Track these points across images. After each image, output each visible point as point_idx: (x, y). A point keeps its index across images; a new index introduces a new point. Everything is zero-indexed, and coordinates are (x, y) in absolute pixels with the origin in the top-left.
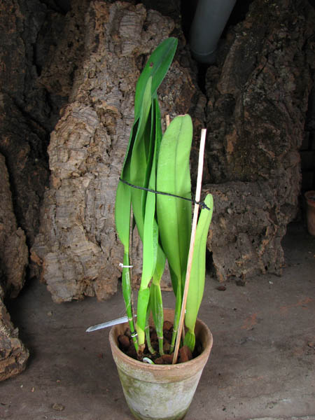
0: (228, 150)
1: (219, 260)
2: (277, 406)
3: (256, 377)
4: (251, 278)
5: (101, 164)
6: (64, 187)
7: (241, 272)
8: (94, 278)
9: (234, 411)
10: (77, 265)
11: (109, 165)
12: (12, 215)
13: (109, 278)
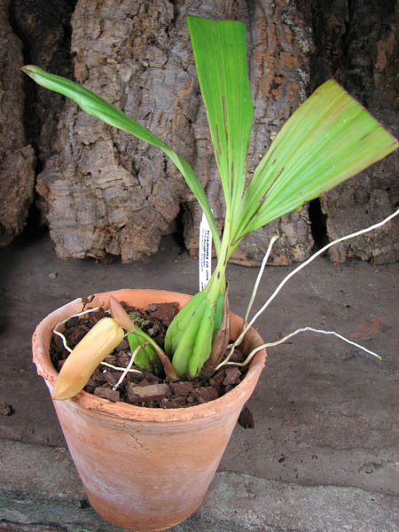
0: (376, 66)
1: (335, 228)
2: (381, 471)
3: (355, 416)
4: (386, 264)
5: (154, 48)
6: (92, 80)
7: (369, 251)
8: (121, 225)
9: (299, 466)
10: (99, 203)
11: (167, 52)
12: (19, 124)
13: (143, 228)
